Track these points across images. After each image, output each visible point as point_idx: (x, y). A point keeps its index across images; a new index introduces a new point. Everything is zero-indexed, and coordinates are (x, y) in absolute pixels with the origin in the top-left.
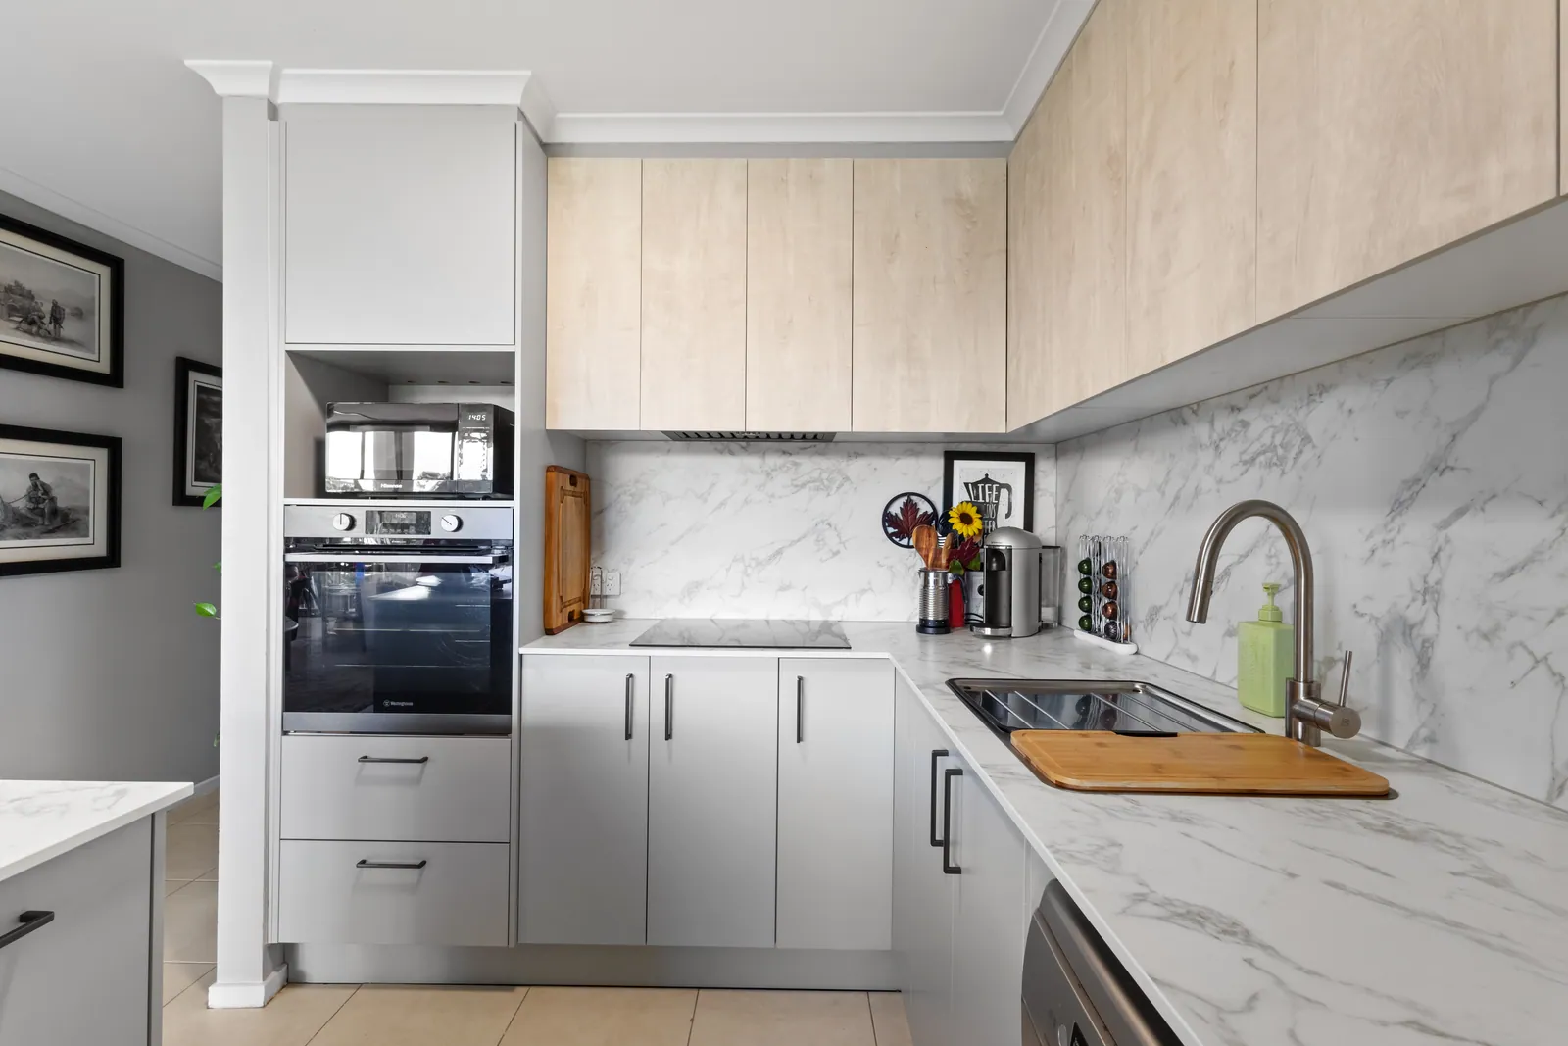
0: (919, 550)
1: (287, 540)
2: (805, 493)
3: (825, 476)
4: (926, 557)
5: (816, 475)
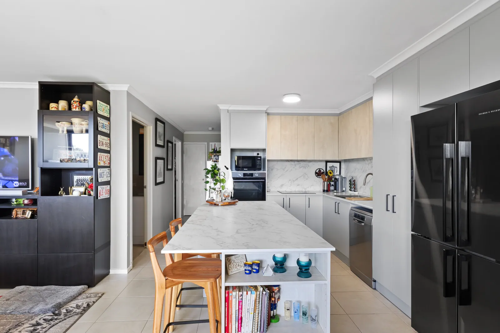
1: (233, 178)
2: (302, 168)
3: (305, 165)
4: (323, 180)
5: (303, 165)
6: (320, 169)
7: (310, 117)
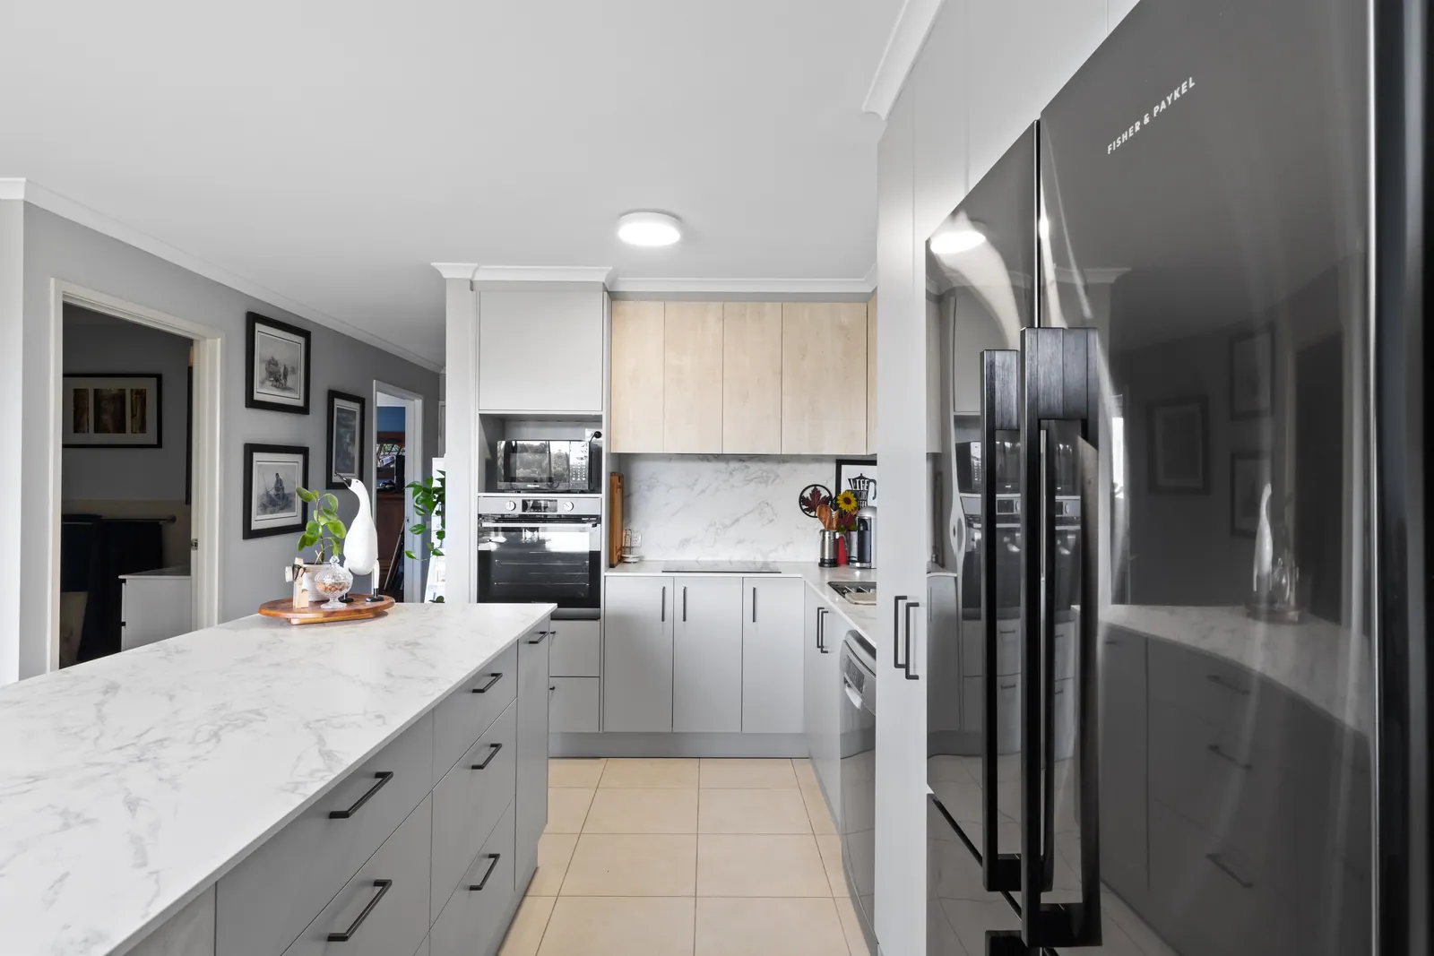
0: (821, 519)
1: (480, 516)
2: (752, 484)
3: (764, 474)
4: (824, 523)
5: (759, 474)
6: (815, 485)
7: (768, 305)
